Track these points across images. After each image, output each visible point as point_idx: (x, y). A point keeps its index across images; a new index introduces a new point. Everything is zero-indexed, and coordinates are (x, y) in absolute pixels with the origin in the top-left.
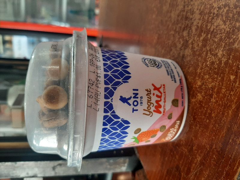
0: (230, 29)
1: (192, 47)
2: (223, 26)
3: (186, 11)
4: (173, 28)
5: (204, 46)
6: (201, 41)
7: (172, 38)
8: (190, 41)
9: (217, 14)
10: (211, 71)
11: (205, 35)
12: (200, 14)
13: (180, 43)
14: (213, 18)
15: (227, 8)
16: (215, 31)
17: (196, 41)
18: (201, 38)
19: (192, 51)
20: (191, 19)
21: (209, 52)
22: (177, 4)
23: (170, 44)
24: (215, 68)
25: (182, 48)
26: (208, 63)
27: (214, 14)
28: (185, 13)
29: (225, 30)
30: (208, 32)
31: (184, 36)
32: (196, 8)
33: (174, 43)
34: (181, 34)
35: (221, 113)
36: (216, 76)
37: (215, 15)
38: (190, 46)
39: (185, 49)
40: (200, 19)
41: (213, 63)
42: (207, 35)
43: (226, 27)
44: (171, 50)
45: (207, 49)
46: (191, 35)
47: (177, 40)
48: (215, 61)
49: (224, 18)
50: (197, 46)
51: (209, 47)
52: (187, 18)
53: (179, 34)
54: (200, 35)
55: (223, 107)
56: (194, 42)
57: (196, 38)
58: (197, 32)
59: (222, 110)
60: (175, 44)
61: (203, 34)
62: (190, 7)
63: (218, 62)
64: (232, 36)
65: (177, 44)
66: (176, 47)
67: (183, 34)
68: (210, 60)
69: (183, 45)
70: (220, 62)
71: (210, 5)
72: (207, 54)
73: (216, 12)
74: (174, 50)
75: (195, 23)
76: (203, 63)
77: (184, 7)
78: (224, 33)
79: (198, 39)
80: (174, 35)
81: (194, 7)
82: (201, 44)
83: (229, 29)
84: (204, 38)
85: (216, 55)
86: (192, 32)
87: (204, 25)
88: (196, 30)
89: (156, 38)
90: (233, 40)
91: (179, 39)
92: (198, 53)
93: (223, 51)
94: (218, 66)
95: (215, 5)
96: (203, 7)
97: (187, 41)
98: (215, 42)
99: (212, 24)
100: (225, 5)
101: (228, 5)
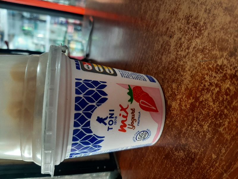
0: (219, 111)
2: (211, 104)
4: (163, 72)
9: (207, 89)
11: (193, 100)
12: (191, 76)
15: (218, 89)
16: (204, 103)
19: (179, 107)
20: (182, 76)
27: (205, 86)
28: (176, 65)
29: (213, 109)
30: (197, 99)
37: (205, 88)
40: (190, 81)
42: (196, 101)
43: (215, 107)
45: (193, 115)
49: (214, 96)
51: (196, 114)
52: (177, 72)
61: (191, 98)
64: (219, 119)
71: (202, 74)
72: (193, 120)
73: (207, 86)
75: (185, 82)
82: (189, 106)
83: (217, 111)
87: (193, 90)
88: (186, 90)
90: (220, 123)
93: (209, 126)
95: (207, 78)
97: (175, 95)
98: (201, 113)
99: (202, 94)
100: (217, 85)
101: (220, 87)
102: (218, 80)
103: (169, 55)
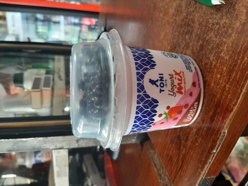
0: (220, 42)
1: (192, 49)
2: (214, 39)
3: (188, 19)
5: (201, 50)
6: (199, 46)
7: (176, 38)
8: (191, 44)
9: (211, 29)
10: (204, 70)
11: (202, 42)
12: (199, 24)
13: (183, 44)
14: (208, 31)
15: (218, 26)
16: (209, 41)
17: (195, 45)
18: (199, 44)
19: (192, 52)
20: (192, 27)
21: (204, 56)
22: (182, 11)
23: (175, 42)
24: (208, 68)
25: (184, 48)
26: (203, 63)
27: (209, 27)
28: (187, 21)
29: (216, 42)
30: (204, 40)
31: (186, 39)
32: (196, 19)
33: (178, 42)
34: (183, 36)
35: (210, 100)
36: (208, 73)
37: (209, 29)
38: (191, 48)
39: (187, 49)
40: (198, 29)
41: (206, 64)
42: (203, 42)
43: (217, 40)
44: (176, 48)
45: (203, 53)
46: (192, 40)
47: (180, 40)
48: (208, 62)
49: (216, 32)
50: (196, 49)
52: (189, 25)
53: (182, 36)
54: (198, 42)
55: (211, 96)
56: (193, 45)
57: (195, 42)
58: (196, 38)
59: (211, 98)
60: (179, 44)
61: (200, 41)
62: (192, 17)
63: (210, 64)
64: (220, 47)
65: (181, 44)
66: (180, 46)
67: (185, 37)
68: (205, 61)
69: (185, 45)
70: (212, 64)
71: (207, 20)
72: (203, 57)
73: (211, 27)
74: (178, 48)
75: (195, 31)
76: (200, 63)
77: (187, 15)
78: (215, 43)
79: (197, 44)
80: (178, 36)
81: (195, 18)
82: (199, 48)
83: (218, 42)
84: (201, 44)
85: (209, 59)
86: (192, 38)
87: (201, 34)
88: (196, 36)
89: (163, 34)
90: (221, 50)
91: (182, 40)
92: (196, 55)
93: (214, 56)
94: (210, 66)
95: (210, 21)
96: (201, 19)
97: (189, 44)
98: (208, 48)
99: (207, 35)
100: (217, 24)
101: (219, 24)
102: (218, 20)
103: (181, 14)
